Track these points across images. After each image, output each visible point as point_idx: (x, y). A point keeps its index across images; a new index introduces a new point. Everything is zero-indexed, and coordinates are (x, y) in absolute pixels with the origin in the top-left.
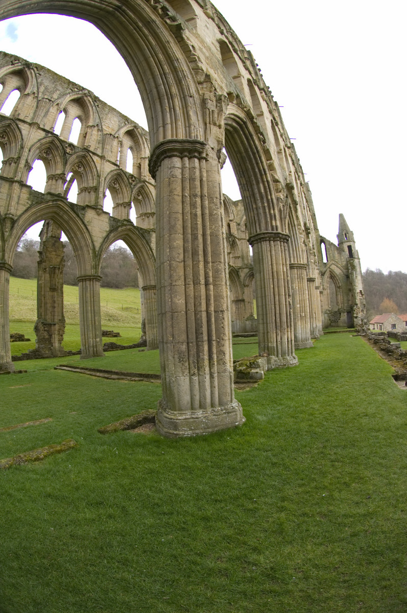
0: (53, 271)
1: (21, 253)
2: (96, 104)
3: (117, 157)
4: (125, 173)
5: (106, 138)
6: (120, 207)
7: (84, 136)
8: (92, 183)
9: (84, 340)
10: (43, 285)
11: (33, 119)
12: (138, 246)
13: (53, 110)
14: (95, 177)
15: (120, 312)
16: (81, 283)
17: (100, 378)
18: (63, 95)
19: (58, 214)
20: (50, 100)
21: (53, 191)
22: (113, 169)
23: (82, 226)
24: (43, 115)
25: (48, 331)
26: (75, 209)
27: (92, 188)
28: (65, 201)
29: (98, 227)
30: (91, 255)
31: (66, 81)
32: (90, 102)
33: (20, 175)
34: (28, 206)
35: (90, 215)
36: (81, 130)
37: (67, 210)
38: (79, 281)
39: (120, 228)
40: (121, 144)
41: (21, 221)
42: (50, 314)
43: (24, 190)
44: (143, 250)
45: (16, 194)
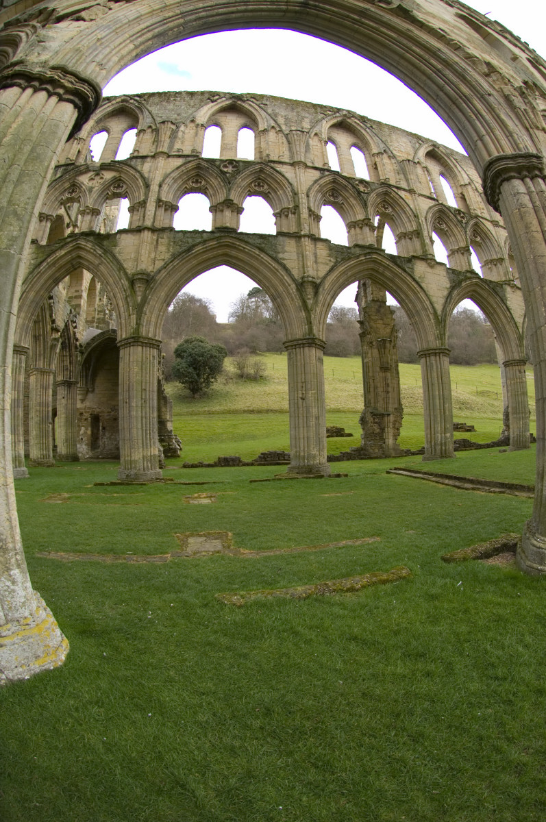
0: (382, 344)
1: (330, 325)
2: (369, 125)
3: (430, 189)
4: (449, 208)
5: (404, 166)
6: (456, 254)
7: (374, 167)
8: (411, 227)
9: (429, 436)
10: (370, 364)
11: (292, 157)
12: (492, 306)
13: (314, 142)
14: (412, 218)
15: (474, 398)
16: (424, 359)
17: (449, 487)
18: (316, 123)
19: (377, 271)
20: (303, 132)
21: (360, 243)
22: (431, 205)
23: (413, 283)
24: (303, 150)
25: (379, 424)
26: (398, 262)
27: (412, 232)
28: (382, 253)
29: (436, 285)
30: (432, 321)
31: (308, 105)
32: (358, 124)
33: (307, 228)
34: (332, 264)
35: (420, 268)
36: (366, 161)
37: (388, 265)
38: (421, 357)
39: (462, 282)
40: (428, 171)
41: (327, 284)
42: (382, 402)
43: (320, 245)
44: (498, 310)
45: (309, 251)
